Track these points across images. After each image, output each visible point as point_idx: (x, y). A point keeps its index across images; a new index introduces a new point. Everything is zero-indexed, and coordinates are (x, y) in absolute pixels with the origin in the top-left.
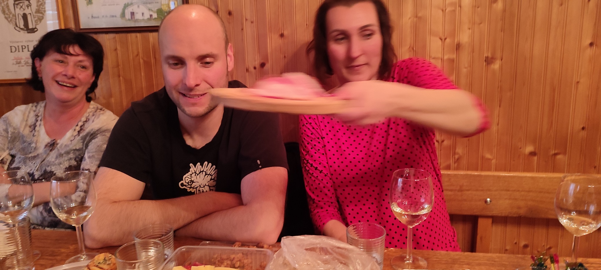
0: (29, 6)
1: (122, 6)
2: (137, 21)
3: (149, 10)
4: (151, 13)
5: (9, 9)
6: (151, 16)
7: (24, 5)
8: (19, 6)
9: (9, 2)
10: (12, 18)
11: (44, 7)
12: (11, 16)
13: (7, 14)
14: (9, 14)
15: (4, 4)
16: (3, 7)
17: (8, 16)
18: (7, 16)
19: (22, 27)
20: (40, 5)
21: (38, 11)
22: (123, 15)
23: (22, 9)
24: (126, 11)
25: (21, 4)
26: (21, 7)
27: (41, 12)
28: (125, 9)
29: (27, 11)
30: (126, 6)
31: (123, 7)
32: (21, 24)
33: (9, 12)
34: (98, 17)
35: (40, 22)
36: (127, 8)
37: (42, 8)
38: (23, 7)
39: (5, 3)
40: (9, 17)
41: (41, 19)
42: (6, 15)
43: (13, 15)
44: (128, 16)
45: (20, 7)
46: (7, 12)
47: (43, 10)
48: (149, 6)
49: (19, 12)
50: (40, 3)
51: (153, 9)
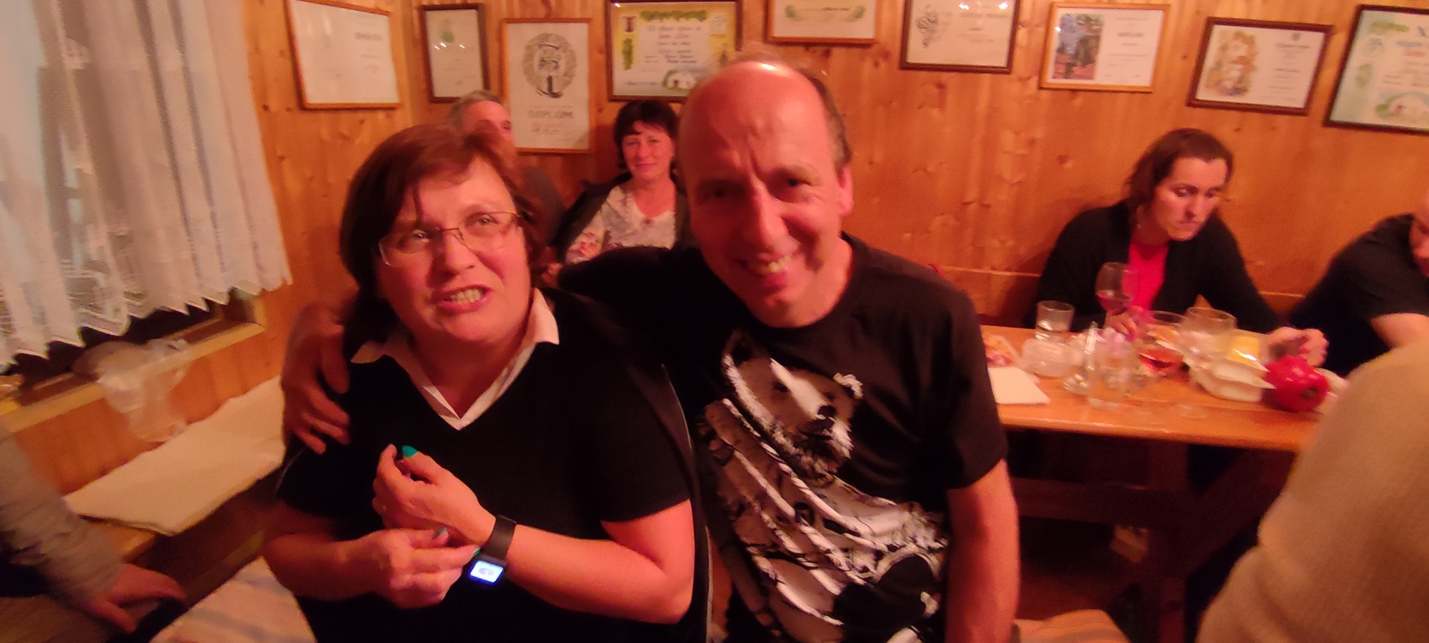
2: (680, 90)
5: (533, 70)
7: (550, 68)
8: (545, 69)
9: (533, 62)
10: (535, 80)
11: (574, 70)
12: (534, 77)
13: (530, 76)
14: (532, 75)
15: (528, 65)
16: (526, 70)
19: (546, 90)
20: (569, 68)
21: (566, 74)
22: (665, 83)
23: (547, 72)
24: (669, 79)
25: (548, 67)
26: (547, 70)
27: (569, 75)
28: (669, 76)
29: (553, 74)
30: (670, 73)
31: (666, 75)
32: (545, 87)
33: (532, 73)
34: (636, 84)
35: (567, 86)
37: (571, 72)
38: (550, 70)
39: (529, 63)
40: (532, 79)
41: (567, 83)
42: (528, 76)
43: (537, 77)
44: (671, 84)
46: (530, 73)
47: (574, 73)
48: (697, 74)
49: (545, 74)
50: (569, 66)
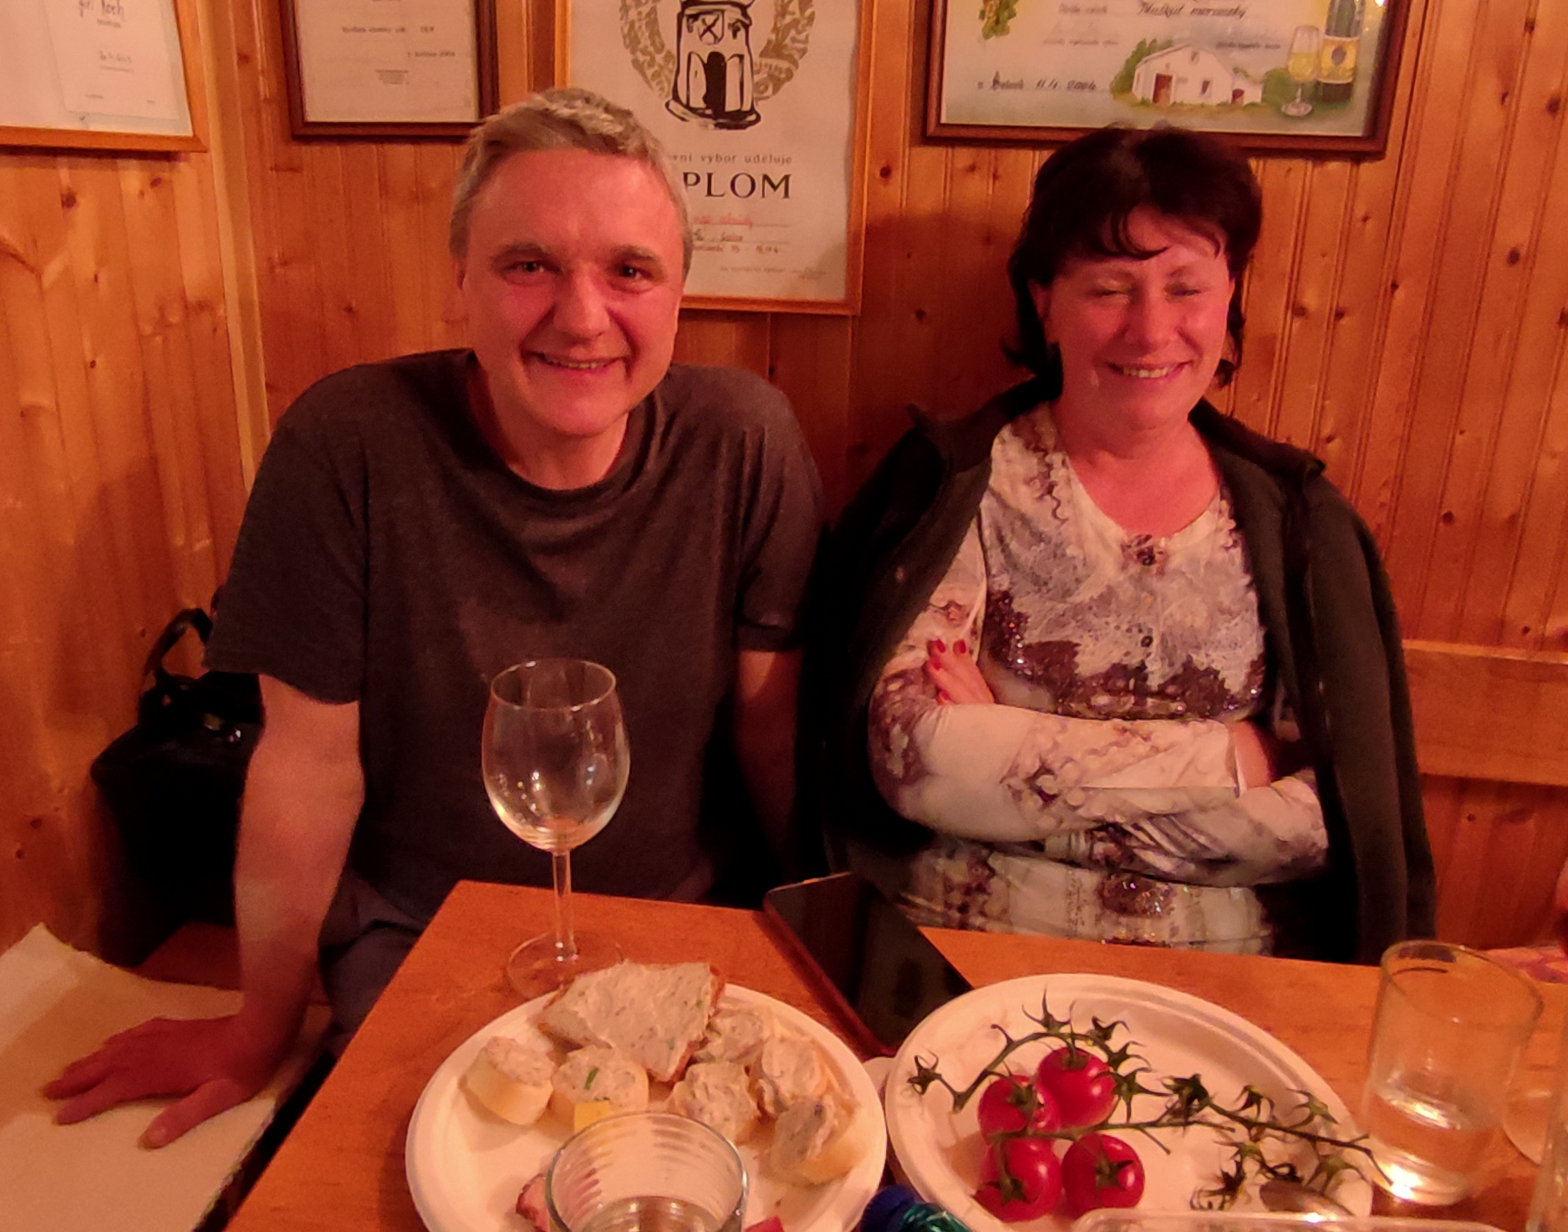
0: (743, 25)
1: (1127, 50)
3: (1236, 70)
4: (1240, 84)
5: (654, 33)
6: (1237, 94)
7: (719, 23)
8: (698, 25)
9: (659, 6)
10: (661, 67)
11: (802, 37)
12: (659, 58)
13: (644, 52)
14: (651, 49)
15: (640, 13)
16: (632, 25)
17: (648, 58)
18: (641, 58)
19: (698, 102)
20: (788, 27)
21: (774, 49)
22: (1124, 83)
23: (708, 37)
24: (1140, 70)
25: (710, 19)
26: (709, 29)
27: (786, 52)
28: (1138, 61)
29: (729, 47)
31: (1130, 54)
32: (697, 92)
33: (653, 44)
34: (1020, 85)
35: (775, 91)
36: (1144, 59)
37: (794, 40)
38: (717, 29)
39: (645, 10)
40: (651, 64)
41: (777, 81)
42: (639, 54)
43: (668, 56)
44: (1143, 87)
45: (702, 28)
46: (645, 41)
47: (801, 46)
48: (1238, 57)
49: (698, 46)
50: (788, 19)
51: (1249, 71)
